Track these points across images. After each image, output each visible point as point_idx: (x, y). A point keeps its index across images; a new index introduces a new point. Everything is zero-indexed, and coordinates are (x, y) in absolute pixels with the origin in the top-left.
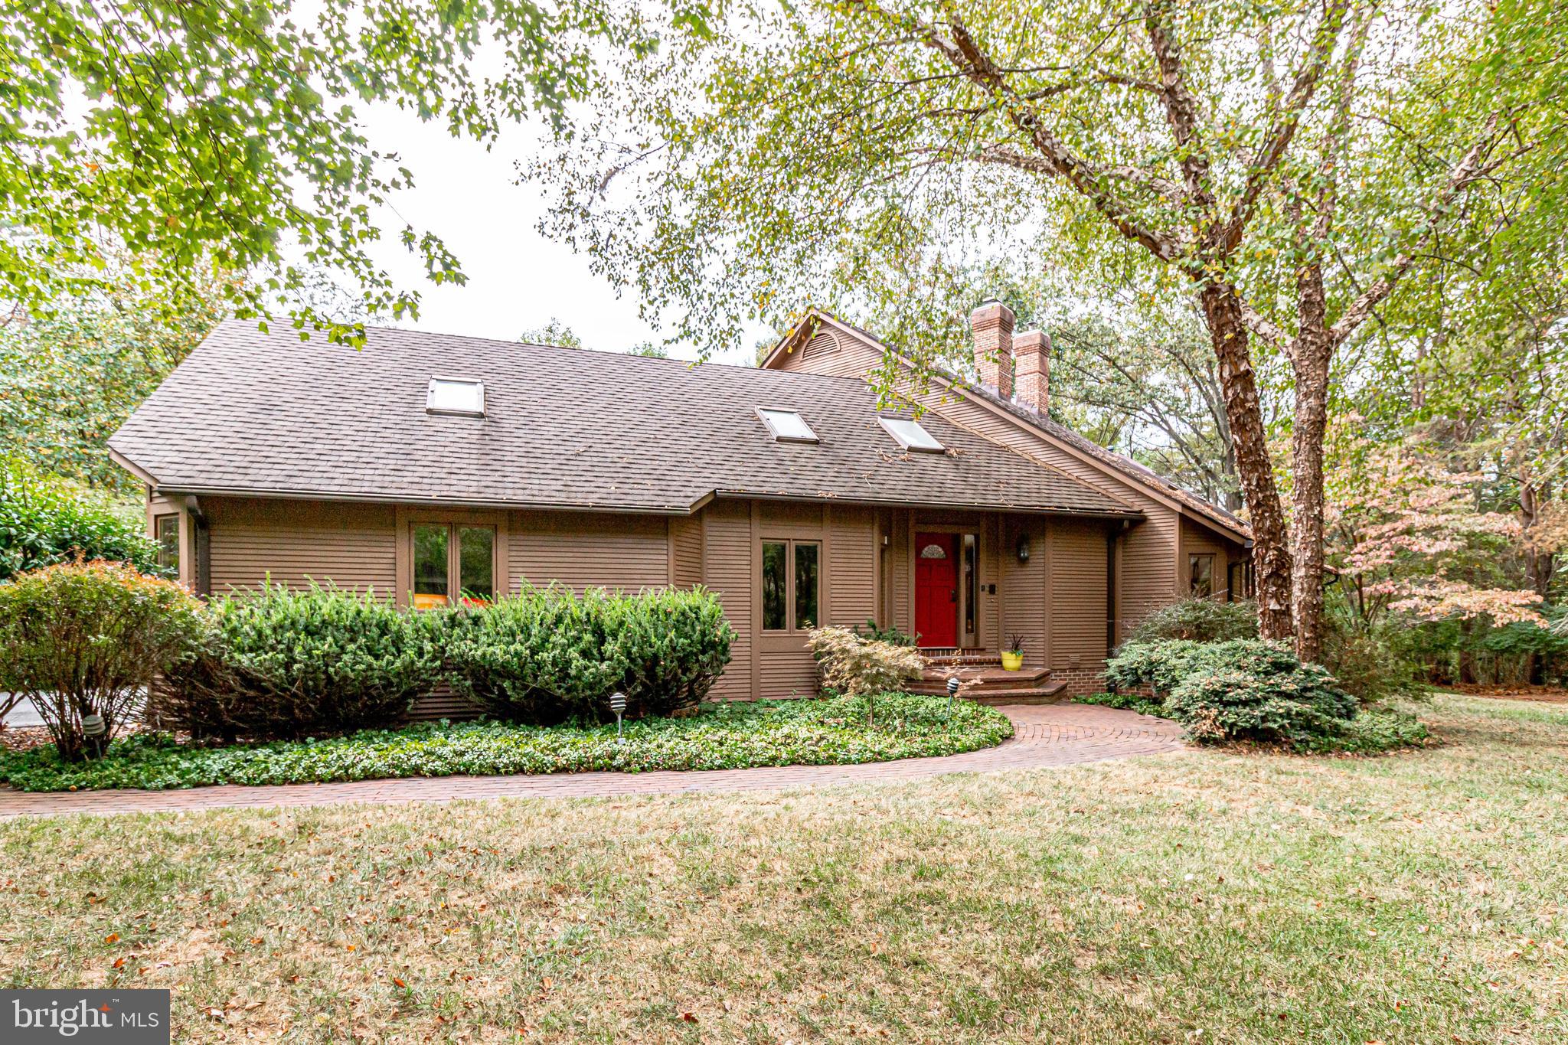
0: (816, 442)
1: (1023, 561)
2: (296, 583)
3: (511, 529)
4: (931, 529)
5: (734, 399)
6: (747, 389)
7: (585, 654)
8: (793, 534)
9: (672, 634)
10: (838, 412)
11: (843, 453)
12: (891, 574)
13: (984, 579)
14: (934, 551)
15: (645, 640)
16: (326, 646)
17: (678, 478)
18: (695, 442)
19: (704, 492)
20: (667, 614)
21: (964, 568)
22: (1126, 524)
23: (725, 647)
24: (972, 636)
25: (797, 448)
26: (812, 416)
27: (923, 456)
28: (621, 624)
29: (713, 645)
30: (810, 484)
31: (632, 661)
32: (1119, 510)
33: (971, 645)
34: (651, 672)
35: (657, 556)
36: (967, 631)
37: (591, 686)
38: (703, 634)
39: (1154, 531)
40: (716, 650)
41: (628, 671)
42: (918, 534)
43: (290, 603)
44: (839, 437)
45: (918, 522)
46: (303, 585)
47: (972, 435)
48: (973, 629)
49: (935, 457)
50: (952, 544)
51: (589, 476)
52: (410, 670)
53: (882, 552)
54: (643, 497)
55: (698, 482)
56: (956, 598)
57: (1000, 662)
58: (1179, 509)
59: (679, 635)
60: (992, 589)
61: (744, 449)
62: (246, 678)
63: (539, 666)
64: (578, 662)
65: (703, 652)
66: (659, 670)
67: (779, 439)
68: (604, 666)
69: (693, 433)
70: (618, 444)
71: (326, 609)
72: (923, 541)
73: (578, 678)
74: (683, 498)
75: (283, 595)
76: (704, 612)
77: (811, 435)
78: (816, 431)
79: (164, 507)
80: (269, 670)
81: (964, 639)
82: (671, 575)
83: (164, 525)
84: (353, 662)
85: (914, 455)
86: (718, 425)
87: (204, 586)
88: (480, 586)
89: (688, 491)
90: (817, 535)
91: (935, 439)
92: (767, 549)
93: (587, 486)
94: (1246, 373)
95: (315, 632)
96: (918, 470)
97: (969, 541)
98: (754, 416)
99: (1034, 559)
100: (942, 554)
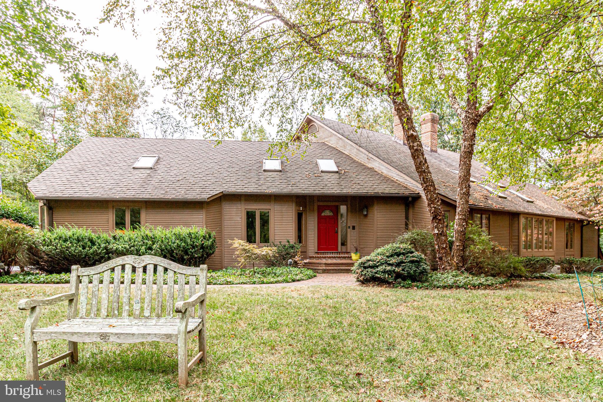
0: (280, 171)
1: (366, 216)
3: (148, 208)
4: (325, 204)
5: (258, 155)
8: (257, 208)
11: (290, 175)
12: (306, 223)
13: (349, 224)
14: (327, 213)
17: (211, 188)
21: (340, 219)
22: (410, 199)
24: (343, 247)
25: (271, 173)
27: (327, 174)
32: (407, 193)
33: (343, 251)
35: (200, 216)
39: (423, 202)
42: (319, 207)
44: (293, 168)
45: (318, 201)
48: (344, 243)
49: (332, 174)
51: (177, 188)
53: (299, 214)
54: (192, 196)
56: (337, 232)
57: (351, 257)
67: (264, 171)
70: (196, 176)
71: (73, 233)
72: (321, 209)
74: (205, 196)
77: (279, 168)
81: (340, 248)
82: (204, 223)
85: (322, 174)
90: (268, 207)
91: (338, 167)
92: (248, 213)
93: (174, 192)
94: (412, 135)
95: (65, 241)
96: (319, 180)
97: (343, 209)
98: (261, 162)
99: (370, 215)
100: (330, 214)
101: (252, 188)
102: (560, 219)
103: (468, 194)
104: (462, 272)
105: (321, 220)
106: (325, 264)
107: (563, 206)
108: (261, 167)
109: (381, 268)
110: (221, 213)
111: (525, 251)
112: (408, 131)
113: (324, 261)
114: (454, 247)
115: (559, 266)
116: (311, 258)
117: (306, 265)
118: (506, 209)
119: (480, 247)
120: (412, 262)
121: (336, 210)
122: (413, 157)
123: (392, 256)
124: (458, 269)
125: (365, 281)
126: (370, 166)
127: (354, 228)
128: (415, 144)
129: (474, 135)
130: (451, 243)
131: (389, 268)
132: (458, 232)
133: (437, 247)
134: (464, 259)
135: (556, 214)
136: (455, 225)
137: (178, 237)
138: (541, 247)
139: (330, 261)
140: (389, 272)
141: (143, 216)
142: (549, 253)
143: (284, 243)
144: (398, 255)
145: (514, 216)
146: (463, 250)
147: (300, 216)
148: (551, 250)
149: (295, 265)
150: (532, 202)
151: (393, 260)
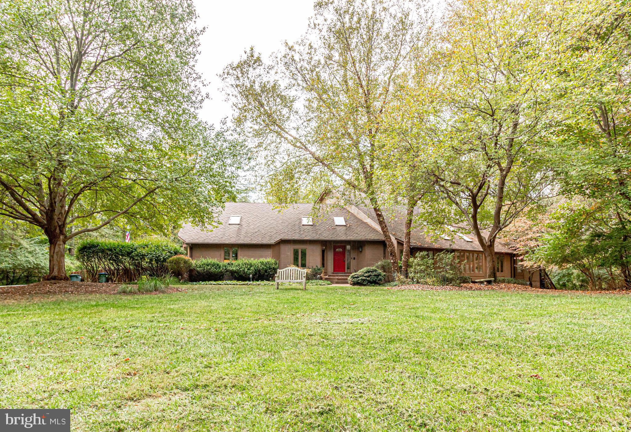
0: (312, 225)
1: (361, 252)
2: (205, 258)
3: (241, 248)
4: (339, 245)
5: (298, 214)
6: (303, 211)
7: (248, 269)
8: (300, 247)
10: (325, 215)
11: (318, 228)
12: (327, 256)
13: (352, 257)
14: (339, 250)
15: (258, 267)
16: (209, 267)
17: (275, 236)
19: (278, 239)
21: (347, 254)
24: (349, 270)
25: (306, 227)
27: (340, 227)
28: (255, 264)
30: (304, 236)
31: (255, 270)
32: (384, 239)
33: (346, 272)
34: (260, 273)
35: (269, 252)
36: (347, 269)
41: (254, 272)
42: (335, 246)
43: (204, 261)
44: (320, 223)
45: (334, 243)
46: (206, 258)
48: (349, 268)
49: (343, 227)
51: (257, 237)
52: (221, 272)
53: (323, 250)
54: (265, 241)
56: (345, 261)
61: (293, 228)
62: (198, 271)
63: (240, 271)
64: (246, 270)
67: (303, 225)
68: (250, 271)
69: (283, 225)
70: (265, 229)
71: (209, 262)
72: (336, 248)
73: (246, 273)
74: (273, 242)
75: (203, 260)
78: (313, 222)
79: (186, 246)
80: (201, 271)
82: (271, 256)
83: (186, 249)
84: (213, 270)
85: (337, 226)
86: (290, 222)
87: (191, 256)
88: (236, 257)
89: (275, 239)
90: (306, 247)
91: (346, 222)
92: (294, 250)
93: (256, 239)
94: (378, 214)
95: (208, 265)
96: (334, 231)
97: (348, 247)
98: (300, 219)
99: (363, 251)
100: (341, 250)
101: (296, 237)
105: (335, 254)
106: (338, 279)
108: (300, 222)
109: (360, 278)
110: (279, 250)
112: (377, 212)
113: (337, 277)
114: (402, 269)
116: (329, 276)
117: (326, 279)
120: (375, 275)
121: (344, 248)
122: (380, 224)
123: (366, 273)
125: (354, 284)
126: (365, 221)
127: (354, 259)
131: (364, 278)
133: (393, 269)
137: (262, 263)
139: (340, 278)
140: (364, 280)
141: (239, 253)
142: (479, 275)
143: (315, 267)
144: (369, 272)
146: (406, 271)
147: (323, 252)
149: (321, 279)
151: (366, 275)
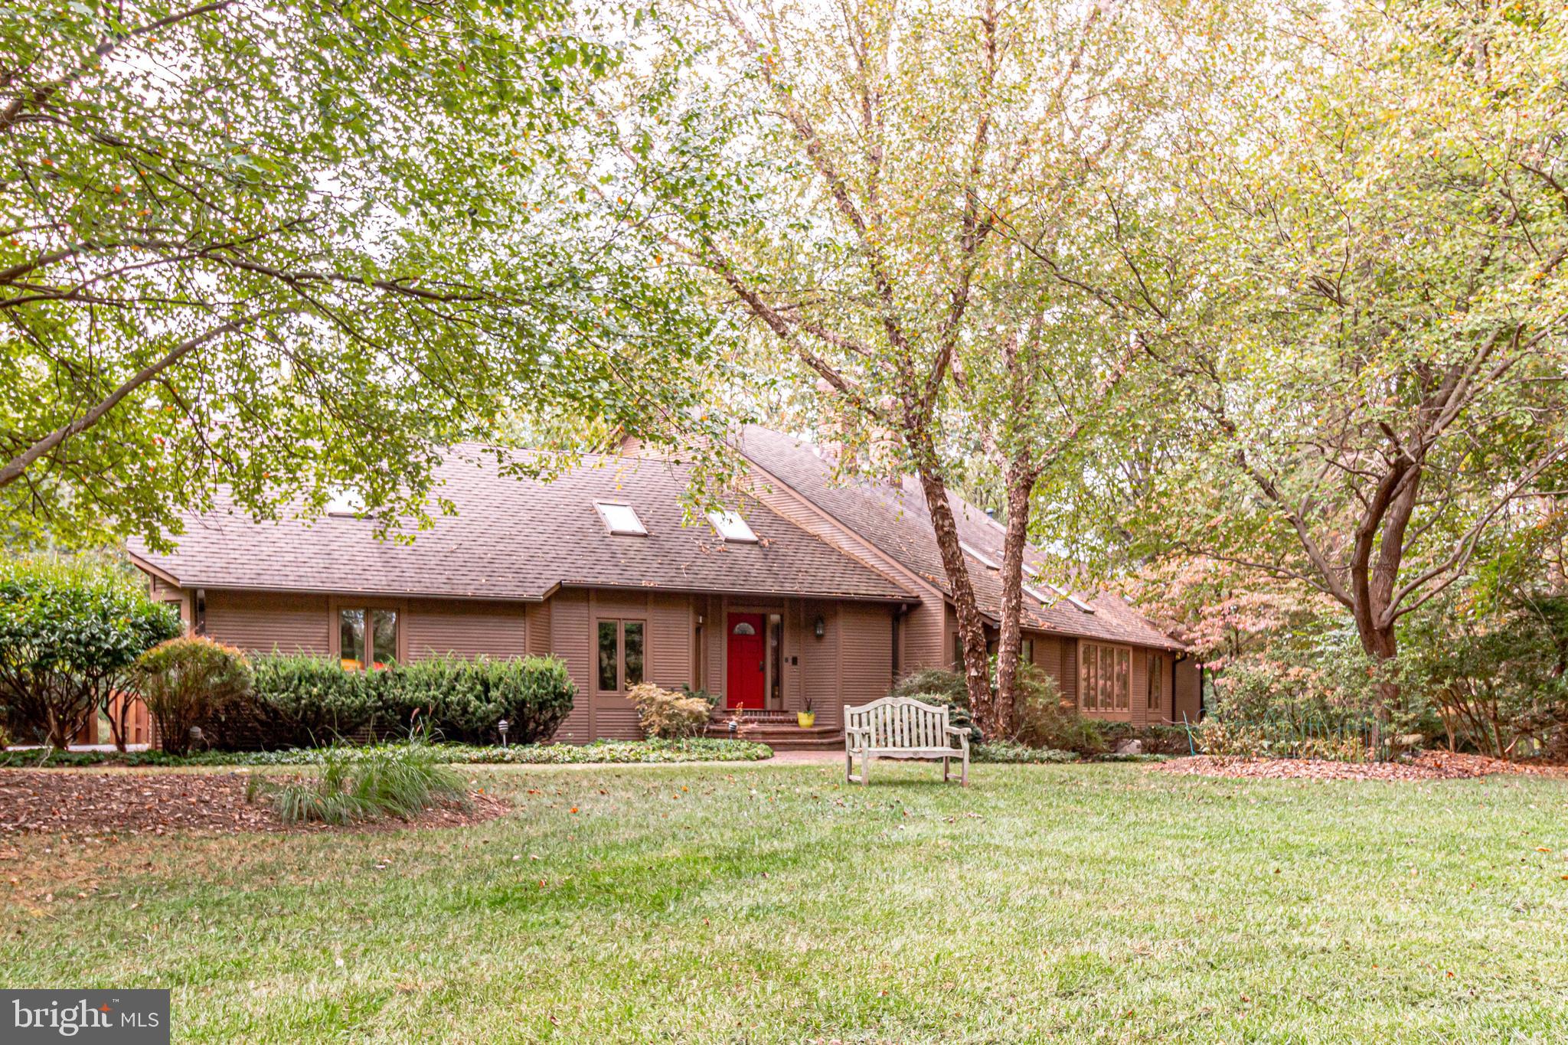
0: (645, 536)
1: (820, 638)
3: (410, 612)
4: (741, 610)
5: (575, 492)
6: (587, 479)
7: (478, 698)
8: (622, 617)
9: (535, 686)
10: (668, 502)
11: (667, 545)
12: (706, 649)
13: (787, 652)
14: (744, 628)
15: (517, 690)
17: (532, 571)
18: (543, 537)
19: (552, 583)
20: (531, 673)
21: (771, 643)
22: (904, 607)
23: (570, 697)
24: (777, 701)
25: (628, 541)
26: (644, 507)
27: (738, 546)
28: (501, 679)
29: (562, 695)
30: (636, 575)
31: (510, 703)
32: (898, 595)
33: (776, 708)
34: (521, 709)
35: (516, 632)
36: (773, 696)
37: (481, 720)
38: (555, 687)
39: (927, 613)
40: (564, 698)
41: (506, 710)
42: (730, 616)
44: (666, 530)
45: (729, 604)
47: (789, 523)
48: (777, 693)
49: (748, 547)
50: (760, 622)
51: (464, 570)
53: (698, 630)
54: (507, 589)
55: (547, 574)
56: (763, 669)
57: (796, 722)
58: (941, 596)
59: (539, 687)
60: (795, 661)
61: (584, 543)
62: (265, 706)
63: (447, 705)
64: (475, 703)
65: (555, 699)
66: (526, 710)
67: (613, 533)
68: (491, 706)
69: (540, 529)
70: (481, 541)
72: (734, 620)
73: (473, 713)
74: (535, 591)
76: (555, 673)
77: (641, 529)
78: (646, 523)
79: (169, 595)
80: (286, 704)
81: (769, 703)
82: (531, 647)
85: (730, 546)
86: (561, 519)
89: (540, 582)
90: (642, 615)
91: (754, 531)
92: (602, 626)
93: (466, 579)
94: (942, 507)
96: (729, 560)
97: (773, 619)
98: (592, 510)
99: (829, 636)
100: (751, 630)
101: (612, 578)
102: (1140, 649)
103: (1017, 609)
104: (1014, 743)
105: (734, 641)
107: (1142, 620)
108: (600, 522)
110: (549, 622)
111: (1085, 710)
112: (935, 500)
114: (999, 700)
115: (1138, 742)
118: (1059, 629)
119: (1042, 700)
122: (942, 543)
124: (1007, 738)
126: (811, 529)
128: (947, 523)
129: (1026, 507)
130: (995, 692)
132: (1003, 674)
133: (973, 700)
134: (1014, 722)
135: (1133, 639)
136: (999, 662)
138: (1110, 705)
142: (1120, 716)
145: (1069, 641)
146: (1012, 705)
148: (1125, 710)
150: (1092, 613)
